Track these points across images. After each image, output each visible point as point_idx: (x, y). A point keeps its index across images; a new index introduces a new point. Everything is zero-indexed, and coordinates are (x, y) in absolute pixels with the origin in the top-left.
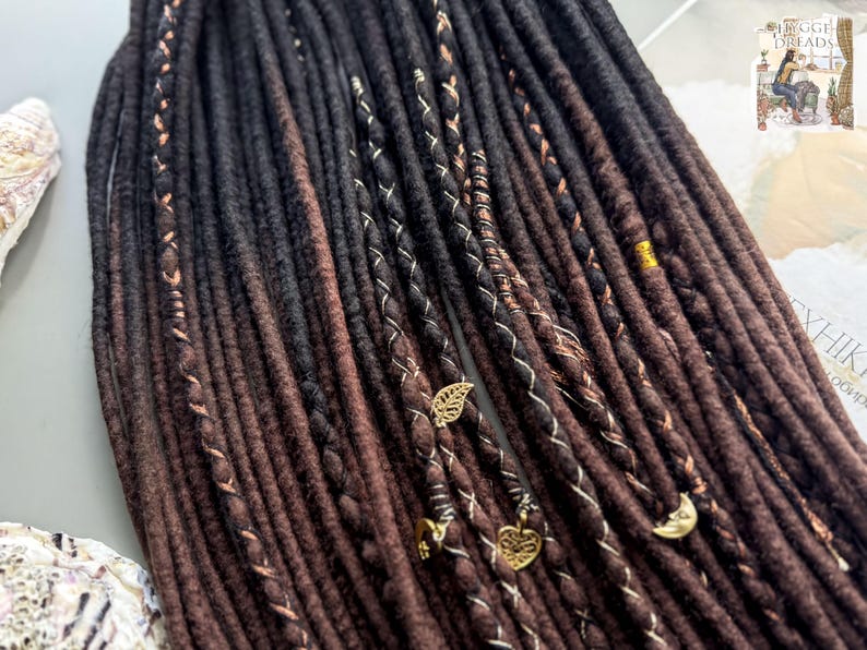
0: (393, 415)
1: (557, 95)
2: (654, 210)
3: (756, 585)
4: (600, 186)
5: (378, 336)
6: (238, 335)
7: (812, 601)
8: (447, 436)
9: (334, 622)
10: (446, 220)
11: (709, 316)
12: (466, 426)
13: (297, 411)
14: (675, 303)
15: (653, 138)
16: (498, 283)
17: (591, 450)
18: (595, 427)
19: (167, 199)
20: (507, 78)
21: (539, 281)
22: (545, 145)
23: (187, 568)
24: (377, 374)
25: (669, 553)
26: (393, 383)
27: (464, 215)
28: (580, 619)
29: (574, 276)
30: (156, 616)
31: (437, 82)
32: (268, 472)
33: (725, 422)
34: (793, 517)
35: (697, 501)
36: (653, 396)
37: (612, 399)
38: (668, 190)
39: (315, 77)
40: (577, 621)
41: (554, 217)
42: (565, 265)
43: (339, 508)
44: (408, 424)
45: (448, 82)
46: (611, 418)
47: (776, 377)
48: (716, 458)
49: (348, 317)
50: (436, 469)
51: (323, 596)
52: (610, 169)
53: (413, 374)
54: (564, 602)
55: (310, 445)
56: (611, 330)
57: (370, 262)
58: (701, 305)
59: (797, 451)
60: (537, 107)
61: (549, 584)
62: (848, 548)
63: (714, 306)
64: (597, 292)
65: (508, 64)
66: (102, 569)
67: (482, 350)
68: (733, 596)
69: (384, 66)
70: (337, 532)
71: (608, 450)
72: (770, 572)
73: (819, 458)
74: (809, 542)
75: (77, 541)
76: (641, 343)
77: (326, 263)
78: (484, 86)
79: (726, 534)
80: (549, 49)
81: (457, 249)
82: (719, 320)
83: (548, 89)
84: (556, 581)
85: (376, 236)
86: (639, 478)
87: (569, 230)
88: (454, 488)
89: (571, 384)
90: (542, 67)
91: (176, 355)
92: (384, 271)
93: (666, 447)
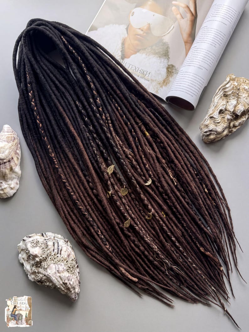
3: (161, 190)
8: (111, 176)
12: (114, 173)
13: (83, 178)
16: (117, 144)
17: (135, 173)
18: (136, 169)
19: (46, 138)
26: (100, 168)
27: (108, 131)
28: (134, 201)
35: (152, 178)
36: (145, 161)
43: (93, 193)
44: (103, 175)
46: (138, 167)
48: (155, 170)
49: (89, 157)
50: (109, 182)
53: (103, 166)
57: (91, 144)
70: (93, 197)
71: (138, 172)
79: (157, 183)
84: (131, 196)
85: (90, 138)
86: (143, 176)
87: (128, 126)
89: (131, 162)
91: (58, 172)
92: (94, 145)
93: (147, 170)
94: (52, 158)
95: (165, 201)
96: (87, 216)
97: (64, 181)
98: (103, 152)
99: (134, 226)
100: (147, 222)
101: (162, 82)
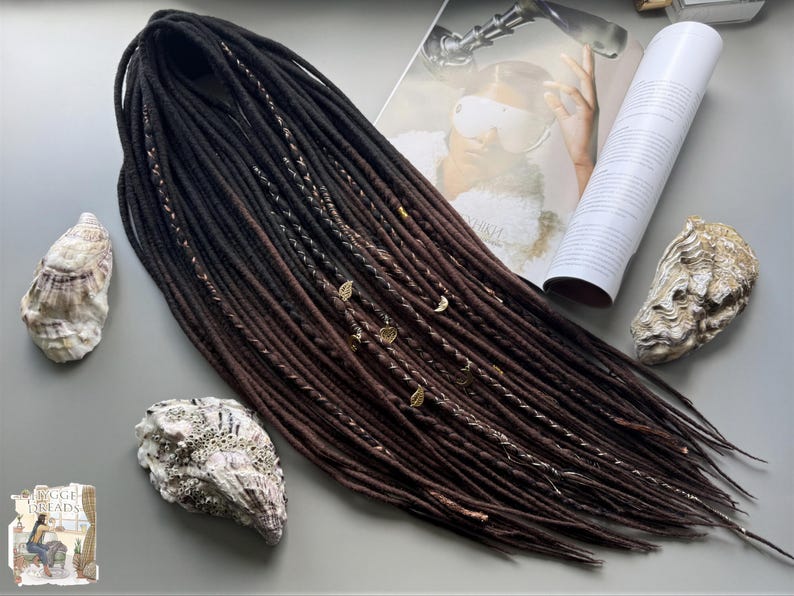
0: (324, 302)
1: (349, 156)
2: (400, 194)
3: (474, 317)
4: (377, 190)
5: (307, 274)
6: (243, 294)
7: (493, 315)
8: (349, 303)
9: (327, 387)
10: (319, 218)
11: (432, 229)
12: (355, 298)
13: (283, 314)
14: (418, 228)
15: (392, 165)
16: (349, 239)
17: (404, 291)
18: (404, 283)
19: (186, 243)
20: (323, 151)
21: (365, 234)
22: (349, 177)
23: (260, 389)
24: (312, 289)
25: (442, 317)
26: (321, 290)
27: (326, 215)
28: (419, 351)
29: (378, 228)
30: (252, 413)
31: (294, 160)
32: (279, 343)
33: (448, 266)
34: (479, 290)
35: (446, 296)
36: (420, 264)
37: (406, 270)
38: (404, 185)
39: (234, 170)
40: (418, 353)
41: (363, 207)
42: (373, 225)
43: (315, 343)
44: (332, 303)
45: (299, 160)
46: (408, 277)
48: (449, 279)
49: (291, 271)
50: (349, 316)
51: (321, 380)
52: (379, 182)
53: (327, 285)
54: (412, 348)
55: (294, 325)
56: (399, 245)
57: (292, 245)
58: (428, 225)
59: (476, 268)
61: (404, 344)
62: (501, 295)
63: (432, 224)
64: (389, 232)
65: (321, 145)
67: (352, 268)
68: (469, 325)
69: (267, 158)
70: (318, 352)
71: (411, 289)
72: (477, 312)
73: (482, 267)
74: (487, 296)
76: (411, 246)
77: (274, 250)
78: (315, 158)
79: (461, 304)
80: (339, 136)
81: (329, 230)
82: (436, 230)
83: (343, 153)
84: (406, 342)
85: (290, 234)
86: (424, 296)
87: (370, 210)
88: (358, 321)
89: (390, 270)
90: (338, 145)
91: (221, 309)
92: (300, 247)
93: (430, 281)
94: (203, 282)
95: (490, 338)
96: (314, 393)
97: (240, 326)
98: (321, 259)
99: (434, 401)
100: (462, 391)
101: (531, 248)
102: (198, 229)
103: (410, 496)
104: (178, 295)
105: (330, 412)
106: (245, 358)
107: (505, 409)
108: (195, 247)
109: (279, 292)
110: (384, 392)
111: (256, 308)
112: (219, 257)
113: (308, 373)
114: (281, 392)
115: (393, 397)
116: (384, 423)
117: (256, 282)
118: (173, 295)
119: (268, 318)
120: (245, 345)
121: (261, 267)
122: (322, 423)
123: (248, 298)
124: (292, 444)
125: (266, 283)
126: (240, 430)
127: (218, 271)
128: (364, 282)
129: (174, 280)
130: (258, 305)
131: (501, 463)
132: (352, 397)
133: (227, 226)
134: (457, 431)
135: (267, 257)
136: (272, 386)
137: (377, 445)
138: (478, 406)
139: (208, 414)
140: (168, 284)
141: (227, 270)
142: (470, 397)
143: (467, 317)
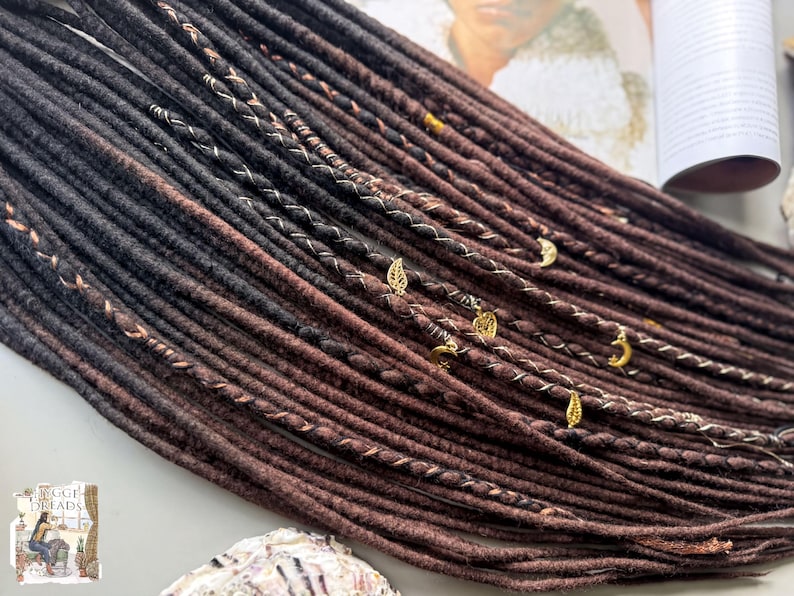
1: (310, 48)
3: (600, 257)
4: (376, 93)
5: (324, 270)
6: (221, 337)
7: (625, 245)
9: (429, 444)
10: (302, 165)
11: (489, 137)
14: (467, 141)
15: (389, 48)
16: (369, 188)
17: (485, 249)
19: (79, 280)
20: (262, 52)
21: (386, 174)
22: (323, 85)
24: (341, 292)
25: (554, 272)
26: (358, 289)
27: (316, 158)
28: (538, 336)
29: (403, 159)
31: (222, 77)
32: (320, 401)
33: (534, 188)
34: (592, 214)
35: (547, 237)
36: (492, 199)
40: (538, 339)
41: (364, 129)
42: (391, 156)
43: (385, 382)
45: (230, 73)
46: (480, 225)
47: (541, 148)
48: (540, 210)
50: (421, 318)
51: (412, 437)
54: (526, 334)
55: (337, 363)
56: (445, 177)
58: (480, 133)
59: (574, 180)
60: (299, 62)
61: (512, 333)
62: (621, 212)
63: (488, 130)
64: (423, 160)
65: (256, 41)
66: (268, 548)
68: (591, 271)
69: (174, 85)
72: (599, 246)
73: (587, 176)
74: (604, 220)
75: (229, 552)
76: (464, 173)
79: (572, 243)
80: (284, 18)
82: (498, 137)
84: (514, 328)
85: (263, 207)
86: (512, 247)
87: (379, 132)
88: (437, 321)
90: (287, 33)
91: (194, 379)
92: (292, 226)
93: (513, 221)
94: (142, 344)
96: (417, 465)
97: (243, 399)
98: (334, 236)
99: (597, 406)
100: (620, 374)
101: (628, 130)
102: (90, 248)
103: (617, 561)
104: (103, 380)
105: (453, 486)
106: (273, 449)
107: (686, 378)
108: (98, 283)
109: (287, 316)
110: (524, 420)
111: (256, 356)
112: (148, 286)
113: (389, 435)
114: (358, 485)
115: (540, 423)
116: (535, 468)
117: (238, 311)
118: (93, 384)
119: (284, 365)
120: (264, 428)
121: (238, 281)
122: (445, 509)
123: (233, 343)
124: (417, 565)
125: (258, 308)
126: (328, 582)
127: (159, 314)
128: (417, 254)
129: (85, 356)
130: (258, 349)
131: (709, 457)
132: (472, 447)
133: (142, 225)
134: (642, 438)
135: (241, 259)
136: (339, 480)
137: (543, 507)
138: (646, 388)
139: (257, 580)
140: (74, 368)
141: (175, 305)
142: (632, 377)
143: (587, 261)
